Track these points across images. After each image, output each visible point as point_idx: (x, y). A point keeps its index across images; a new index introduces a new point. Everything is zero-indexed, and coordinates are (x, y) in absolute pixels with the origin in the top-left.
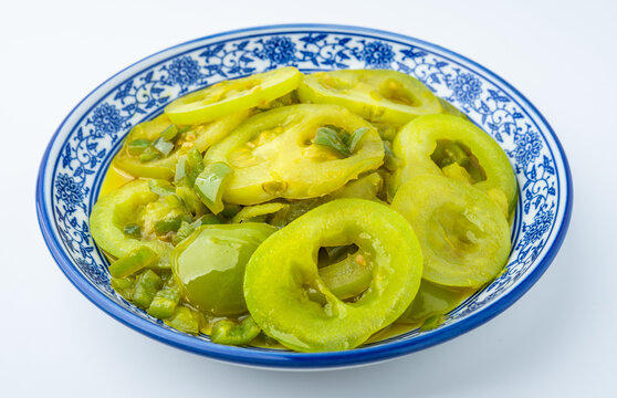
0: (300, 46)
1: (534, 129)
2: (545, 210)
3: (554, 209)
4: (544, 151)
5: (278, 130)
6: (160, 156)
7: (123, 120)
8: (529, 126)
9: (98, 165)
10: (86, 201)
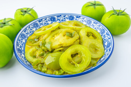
0: (56, 18)
1: (103, 28)
2: (109, 42)
3: (111, 42)
4: (106, 32)
5: (58, 34)
6: (36, 42)
7: (26, 36)
8: (102, 28)
9: (23, 45)
10: (23, 52)
